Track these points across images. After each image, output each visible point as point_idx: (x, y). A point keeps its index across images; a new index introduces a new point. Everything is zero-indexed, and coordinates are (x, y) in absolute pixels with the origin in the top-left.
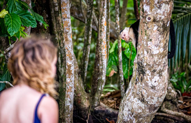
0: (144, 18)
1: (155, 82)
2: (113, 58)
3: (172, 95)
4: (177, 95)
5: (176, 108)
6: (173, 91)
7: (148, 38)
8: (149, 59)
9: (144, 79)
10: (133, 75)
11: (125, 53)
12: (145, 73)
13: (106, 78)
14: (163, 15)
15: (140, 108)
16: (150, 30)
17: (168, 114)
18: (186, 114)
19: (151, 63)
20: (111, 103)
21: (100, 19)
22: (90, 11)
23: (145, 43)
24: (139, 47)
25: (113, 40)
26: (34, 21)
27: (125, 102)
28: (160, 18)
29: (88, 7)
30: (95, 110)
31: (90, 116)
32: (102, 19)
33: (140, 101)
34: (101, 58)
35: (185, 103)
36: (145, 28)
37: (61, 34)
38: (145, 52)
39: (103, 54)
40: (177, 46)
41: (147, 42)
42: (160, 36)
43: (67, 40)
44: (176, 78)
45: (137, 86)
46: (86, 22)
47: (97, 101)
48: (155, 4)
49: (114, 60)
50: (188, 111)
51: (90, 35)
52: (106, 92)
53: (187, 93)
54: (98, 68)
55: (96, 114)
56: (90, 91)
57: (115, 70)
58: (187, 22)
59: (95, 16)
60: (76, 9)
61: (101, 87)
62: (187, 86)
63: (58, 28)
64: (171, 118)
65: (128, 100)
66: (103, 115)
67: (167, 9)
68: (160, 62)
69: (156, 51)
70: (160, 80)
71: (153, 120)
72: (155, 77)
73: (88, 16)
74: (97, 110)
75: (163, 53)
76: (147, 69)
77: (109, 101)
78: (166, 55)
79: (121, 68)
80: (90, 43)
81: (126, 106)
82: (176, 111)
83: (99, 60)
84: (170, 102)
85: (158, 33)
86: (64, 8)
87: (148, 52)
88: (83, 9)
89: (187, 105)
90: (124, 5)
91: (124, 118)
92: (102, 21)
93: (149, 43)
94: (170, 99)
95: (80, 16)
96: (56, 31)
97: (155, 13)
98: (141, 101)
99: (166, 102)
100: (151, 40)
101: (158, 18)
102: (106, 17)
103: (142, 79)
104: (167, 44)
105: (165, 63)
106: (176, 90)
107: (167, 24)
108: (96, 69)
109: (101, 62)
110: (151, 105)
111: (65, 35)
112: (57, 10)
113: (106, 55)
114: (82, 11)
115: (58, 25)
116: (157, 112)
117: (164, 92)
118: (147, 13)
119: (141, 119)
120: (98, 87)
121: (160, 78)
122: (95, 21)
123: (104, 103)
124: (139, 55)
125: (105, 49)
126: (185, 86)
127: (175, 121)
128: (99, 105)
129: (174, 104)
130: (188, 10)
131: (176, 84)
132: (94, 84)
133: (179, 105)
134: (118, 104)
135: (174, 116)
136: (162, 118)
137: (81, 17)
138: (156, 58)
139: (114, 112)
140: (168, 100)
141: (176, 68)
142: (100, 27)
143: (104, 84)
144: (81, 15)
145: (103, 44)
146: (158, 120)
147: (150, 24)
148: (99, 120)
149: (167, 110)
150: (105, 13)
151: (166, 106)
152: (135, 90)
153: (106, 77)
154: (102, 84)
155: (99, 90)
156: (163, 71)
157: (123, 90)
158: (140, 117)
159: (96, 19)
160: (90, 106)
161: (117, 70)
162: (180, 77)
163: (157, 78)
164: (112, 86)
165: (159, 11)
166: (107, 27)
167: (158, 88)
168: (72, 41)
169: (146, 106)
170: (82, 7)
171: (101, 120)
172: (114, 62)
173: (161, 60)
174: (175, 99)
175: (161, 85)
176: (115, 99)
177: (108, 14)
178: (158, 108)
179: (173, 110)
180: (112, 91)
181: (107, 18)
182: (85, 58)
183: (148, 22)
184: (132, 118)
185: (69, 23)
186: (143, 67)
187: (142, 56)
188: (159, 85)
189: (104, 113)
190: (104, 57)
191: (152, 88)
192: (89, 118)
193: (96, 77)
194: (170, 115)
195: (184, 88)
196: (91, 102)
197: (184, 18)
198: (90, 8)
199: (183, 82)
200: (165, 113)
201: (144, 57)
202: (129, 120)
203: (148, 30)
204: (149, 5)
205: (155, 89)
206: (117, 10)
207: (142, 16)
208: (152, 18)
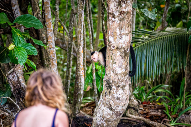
0: (110, 46)
1: (120, 94)
2: (90, 77)
3: (135, 104)
4: (138, 103)
5: (138, 114)
6: (135, 101)
7: (113, 62)
8: (114, 77)
9: (111, 92)
10: (103, 90)
11: (98, 73)
12: (112, 88)
13: (84, 93)
14: (124, 44)
15: (109, 114)
16: (114, 55)
17: (132, 118)
18: (145, 117)
19: (116, 81)
20: (88, 111)
21: (78, 48)
22: (71, 42)
23: (111, 65)
24: (107, 68)
25: (89, 63)
26: (35, 51)
27: (98, 110)
28: (122, 46)
29: (69, 39)
30: (76, 117)
31: (72, 121)
32: (79, 48)
33: (108, 109)
34: (79, 77)
35: (144, 109)
36: (111, 54)
37: (49, 60)
38: (112, 72)
39: (81, 74)
40: (138, 67)
41: (112, 65)
42: (122, 60)
43: (53, 65)
44: (138, 91)
45: (106, 98)
46: (68, 51)
47: (78, 110)
48: (118, 36)
49: (90, 78)
50: (147, 115)
51: (71, 60)
52: (85, 103)
53: (146, 102)
54: (78, 85)
55: (77, 119)
56: (72, 102)
57: (90, 86)
58: (145, 48)
59: (75, 46)
60: (61, 41)
61: (81, 99)
62: (146, 96)
63: (46, 56)
64: (134, 121)
65: (100, 108)
66: (82, 120)
67: (126, 39)
68: (123, 79)
69: (119, 71)
70: (123, 93)
71: (120, 123)
72: (120, 91)
73: (70, 46)
74: (77, 116)
75: (125, 72)
76: (113, 85)
77: (87, 109)
78: (127, 74)
79: (95, 85)
80: (71, 66)
81: (98, 113)
82: (137, 116)
83: (78, 79)
84: (133, 109)
85: (120, 57)
86: (50, 40)
87: (113, 72)
88: (66, 40)
89: (146, 111)
90: (96, 37)
91: (97, 122)
92: (80, 49)
93: (114, 65)
94: (133, 107)
95: (63, 46)
96: (45, 58)
97: (118, 43)
98: (110, 109)
99: (130, 109)
100: (115, 63)
101: (120, 46)
102: (82, 46)
103: (109, 93)
104: (128, 66)
105: (126, 80)
106: (137, 100)
107: (127, 50)
108: (77, 86)
109: (79, 81)
110: (117, 112)
111: (52, 61)
112: (45, 42)
113: (83, 75)
114: (65, 42)
115: (46, 53)
116: (122, 117)
117: (126, 102)
118: (112, 43)
119: (110, 122)
120: (78, 99)
121: (123, 92)
122: (75, 49)
123: (83, 111)
124: (107, 75)
125: (82, 71)
126: (145, 97)
127: (137, 124)
128: (79, 113)
129: (136, 110)
130: (146, 39)
131: (137, 95)
132: (75, 97)
133: (140, 111)
134: (93, 112)
135: (136, 120)
136: (127, 121)
137: (65, 47)
138: (120, 77)
139: (91, 118)
140: (131, 108)
141: (137, 83)
142: (78, 54)
143: (82, 97)
144: (65, 45)
145: (81, 67)
146: (124, 123)
147: (114, 51)
148: (79, 124)
149: (130, 115)
150: (82, 43)
151: (130, 112)
152: (105, 101)
153: (84, 91)
154: (81, 97)
155: (79, 102)
156: (125, 86)
157: (97, 101)
158: (109, 121)
159: (76, 48)
160: (72, 114)
161: (92, 86)
162: (141, 90)
163: (121, 91)
164: (89, 98)
165: (121, 41)
166: (83, 54)
167: (122, 99)
168: (57, 65)
169: (113, 113)
170: (65, 39)
171: (81, 124)
172: (90, 80)
173: (124, 78)
174: (136, 107)
175: (124, 96)
176: (92, 108)
177: (84, 44)
178: (123, 114)
179: (135, 115)
180: (89, 102)
181: (84, 48)
182: (68, 78)
183: (113, 49)
184: (103, 122)
185: (54, 51)
186: (110, 83)
187: (109, 75)
188: (123, 97)
189: (83, 118)
190: (82, 76)
191: (117, 99)
192: (72, 123)
193: (76, 92)
194: (133, 119)
195: (144, 98)
196: (73, 111)
197: (142, 46)
198: (71, 40)
199: (143, 94)
200: (130, 117)
201: (110, 75)
202: (101, 123)
203: (113, 56)
204: (113, 36)
205: (120, 100)
206: (91, 41)
207: (108, 45)
208: (116, 47)
